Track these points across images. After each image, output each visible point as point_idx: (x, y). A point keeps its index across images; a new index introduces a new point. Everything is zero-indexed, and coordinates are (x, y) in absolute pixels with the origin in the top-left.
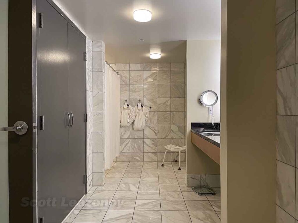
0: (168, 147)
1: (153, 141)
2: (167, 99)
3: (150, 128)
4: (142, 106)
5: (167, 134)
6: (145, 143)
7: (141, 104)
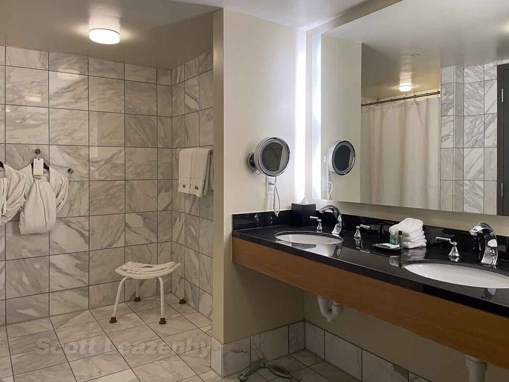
0: (126, 270)
1: (77, 258)
2: (115, 150)
3: (69, 226)
4: (46, 167)
5: (115, 236)
6: (54, 266)
7: (42, 160)
